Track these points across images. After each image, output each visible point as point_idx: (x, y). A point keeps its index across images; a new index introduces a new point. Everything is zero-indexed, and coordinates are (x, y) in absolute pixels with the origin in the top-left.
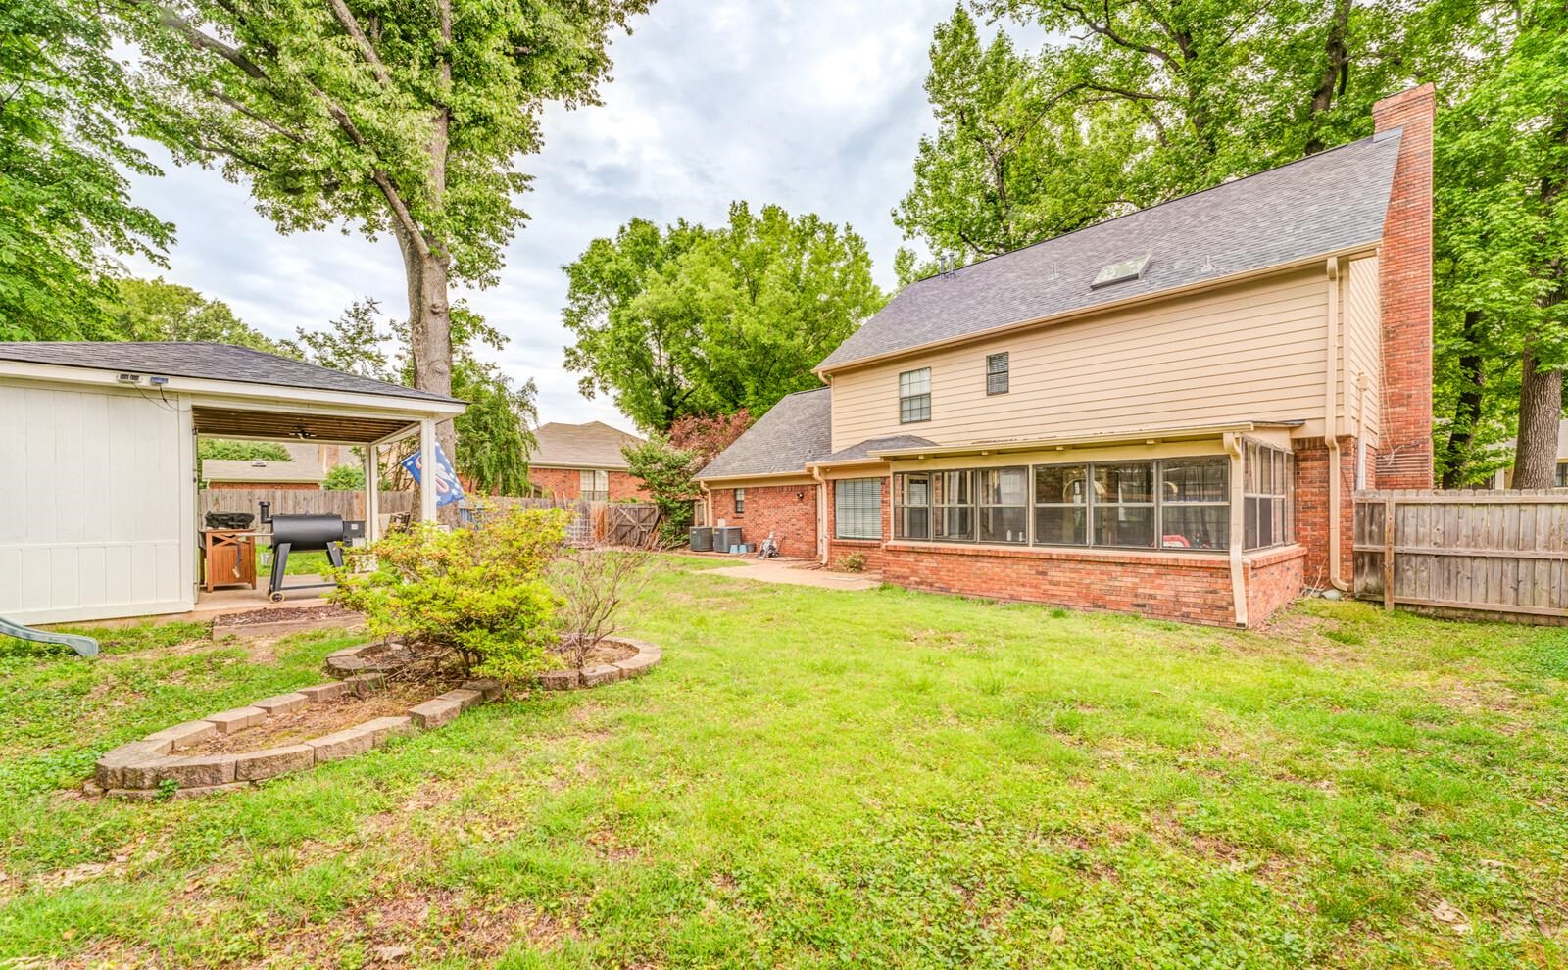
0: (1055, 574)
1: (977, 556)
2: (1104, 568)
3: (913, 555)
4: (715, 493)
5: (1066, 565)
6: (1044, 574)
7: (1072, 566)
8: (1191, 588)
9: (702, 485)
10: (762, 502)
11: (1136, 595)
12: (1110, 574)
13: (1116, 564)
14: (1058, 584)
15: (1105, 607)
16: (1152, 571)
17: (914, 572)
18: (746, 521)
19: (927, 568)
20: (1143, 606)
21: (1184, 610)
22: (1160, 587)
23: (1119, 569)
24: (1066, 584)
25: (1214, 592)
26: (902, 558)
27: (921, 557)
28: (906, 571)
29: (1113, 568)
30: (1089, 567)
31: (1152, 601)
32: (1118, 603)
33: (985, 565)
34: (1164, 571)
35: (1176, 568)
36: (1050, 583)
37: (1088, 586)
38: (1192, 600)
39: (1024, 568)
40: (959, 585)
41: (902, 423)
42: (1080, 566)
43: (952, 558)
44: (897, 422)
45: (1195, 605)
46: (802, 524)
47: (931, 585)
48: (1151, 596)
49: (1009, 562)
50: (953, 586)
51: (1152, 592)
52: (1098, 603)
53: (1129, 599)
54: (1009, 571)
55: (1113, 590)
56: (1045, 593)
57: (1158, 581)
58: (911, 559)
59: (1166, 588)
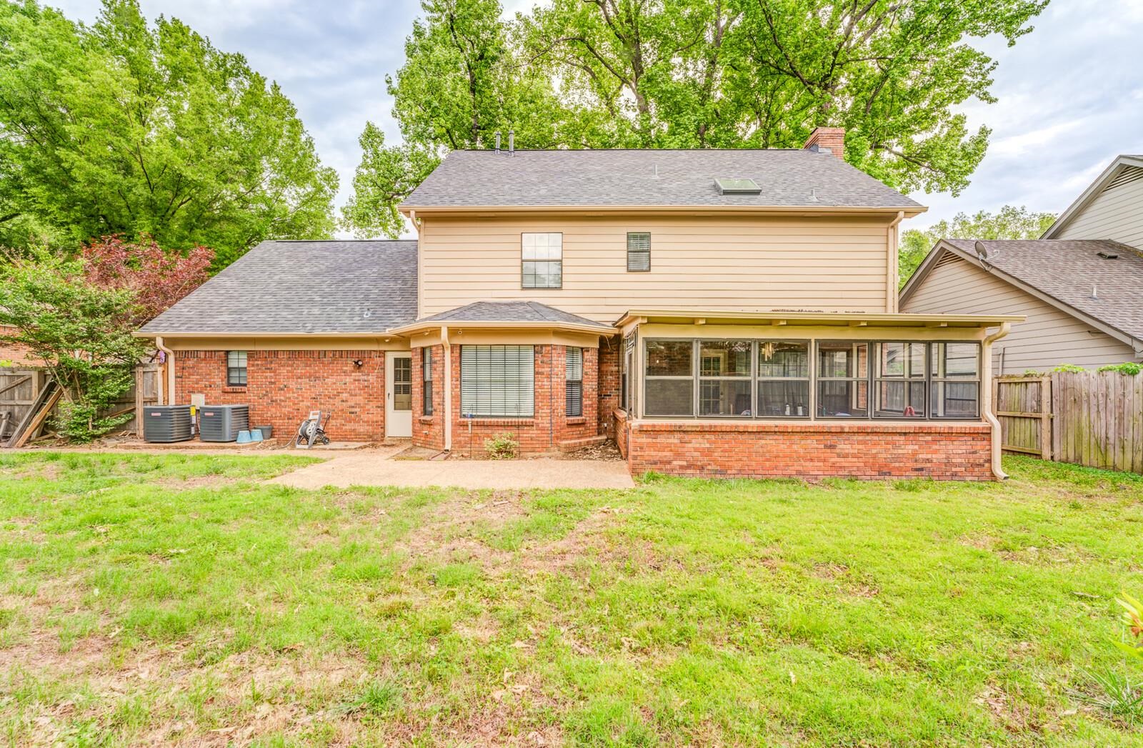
0: (844, 446)
1: (762, 432)
2: (889, 438)
3: (678, 435)
4: (182, 357)
5: (855, 437)
6: (832, 447)
7: (861, 438)
8: (958, 450)
9: (159, 342)
10: (284, 371)
11: (916, 461)
12: (894, 443)
13: (900, 434)
14: (846, 456)
15: (890, 474)
16: (929, 438)
17: (678, 455)
18: (251, 396)
19: (696, 450)
20: (922, 469)
21: (954, 469)
22: (936, 452)
23: (903, 438)
24: (854, 456)
25: (975, 453)
26: (662, 439)
27: (687, 437)
28: (667, 454)
29: (897, 438)
30: (876, 438)
31: (929, 465)
32: (899, 469)
33: (768, 441)
34: (938, 437)
35: (949, 435)
36: (839, 456)
37: (874, 457)
38: (959, 460)
39: (812, 442)
40: (738, 465)
41: (524, 288)
42: (868, 438)
43: (728, 437)
44: (518, 286)
45: (960, 465)
46: (360, 399)
47: (702, 468)
48: (928, 461)
49: (796, 437)
50: (730, 468)
51: (929, 456)
52: (884, 472)
53: (910, 464)
54: (795, 447)
55: (897, 458)
56: (833, 466)
57: (935, 447)
58: (674, 440)
59: (939, 453)
